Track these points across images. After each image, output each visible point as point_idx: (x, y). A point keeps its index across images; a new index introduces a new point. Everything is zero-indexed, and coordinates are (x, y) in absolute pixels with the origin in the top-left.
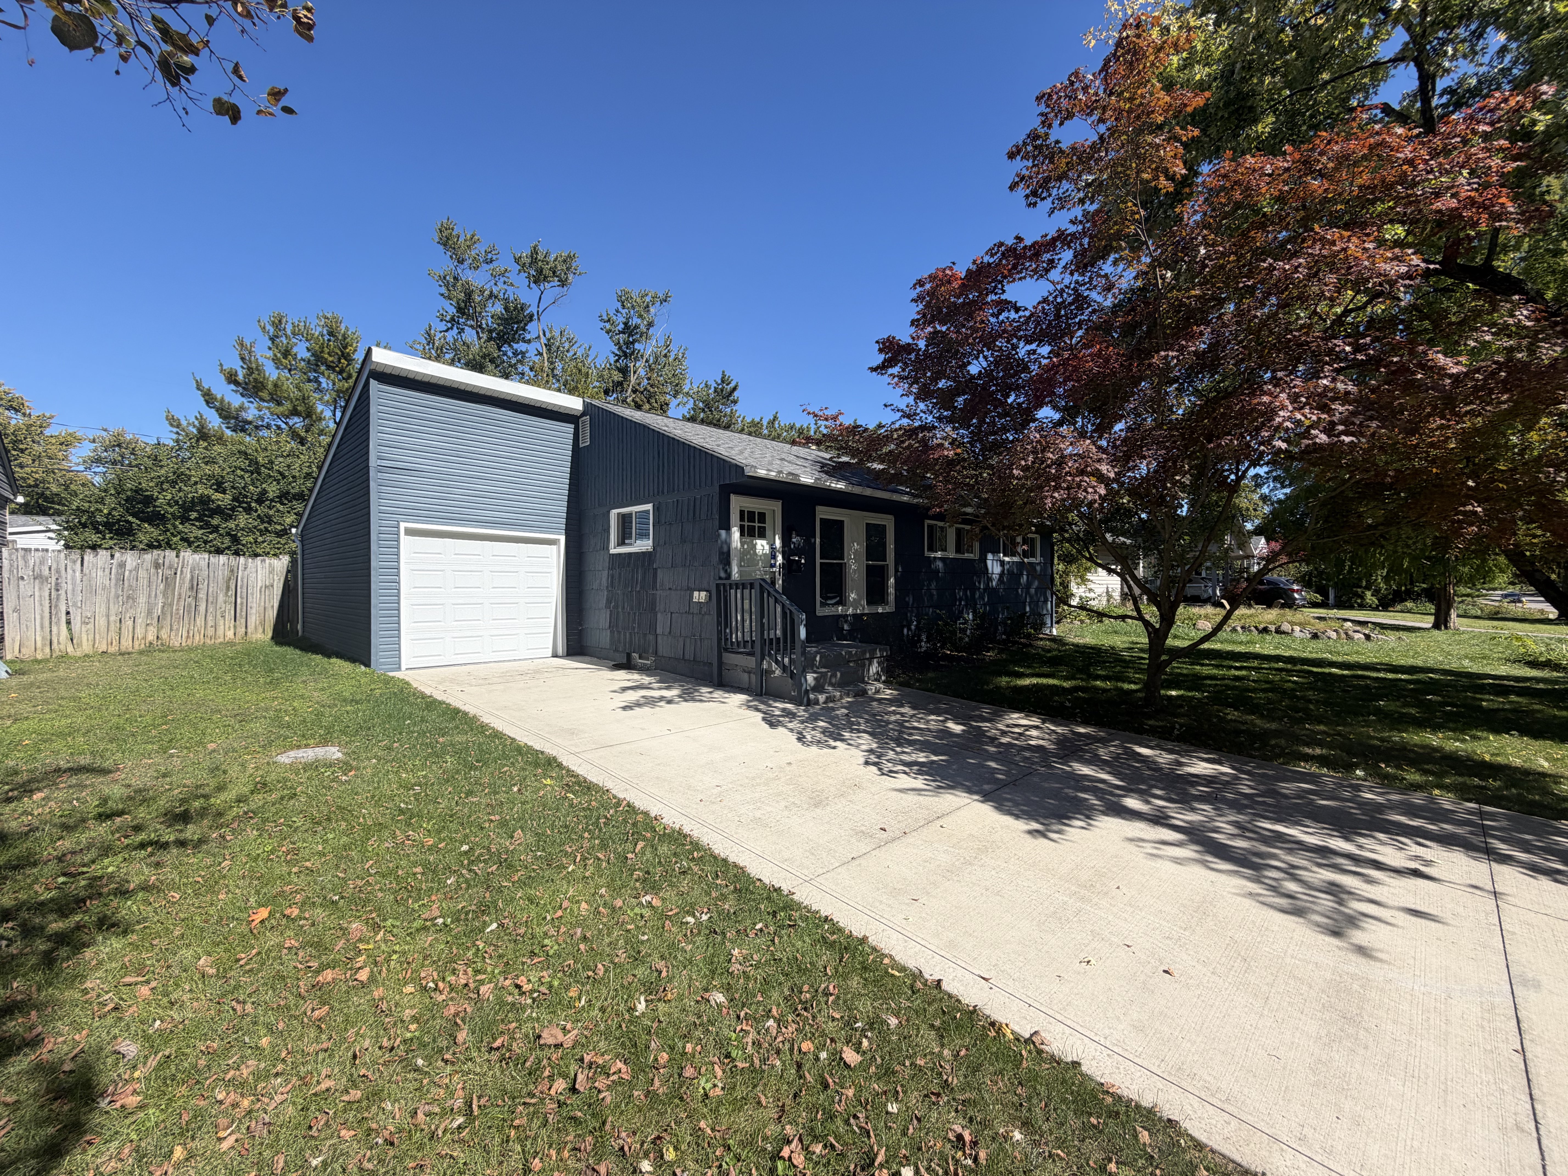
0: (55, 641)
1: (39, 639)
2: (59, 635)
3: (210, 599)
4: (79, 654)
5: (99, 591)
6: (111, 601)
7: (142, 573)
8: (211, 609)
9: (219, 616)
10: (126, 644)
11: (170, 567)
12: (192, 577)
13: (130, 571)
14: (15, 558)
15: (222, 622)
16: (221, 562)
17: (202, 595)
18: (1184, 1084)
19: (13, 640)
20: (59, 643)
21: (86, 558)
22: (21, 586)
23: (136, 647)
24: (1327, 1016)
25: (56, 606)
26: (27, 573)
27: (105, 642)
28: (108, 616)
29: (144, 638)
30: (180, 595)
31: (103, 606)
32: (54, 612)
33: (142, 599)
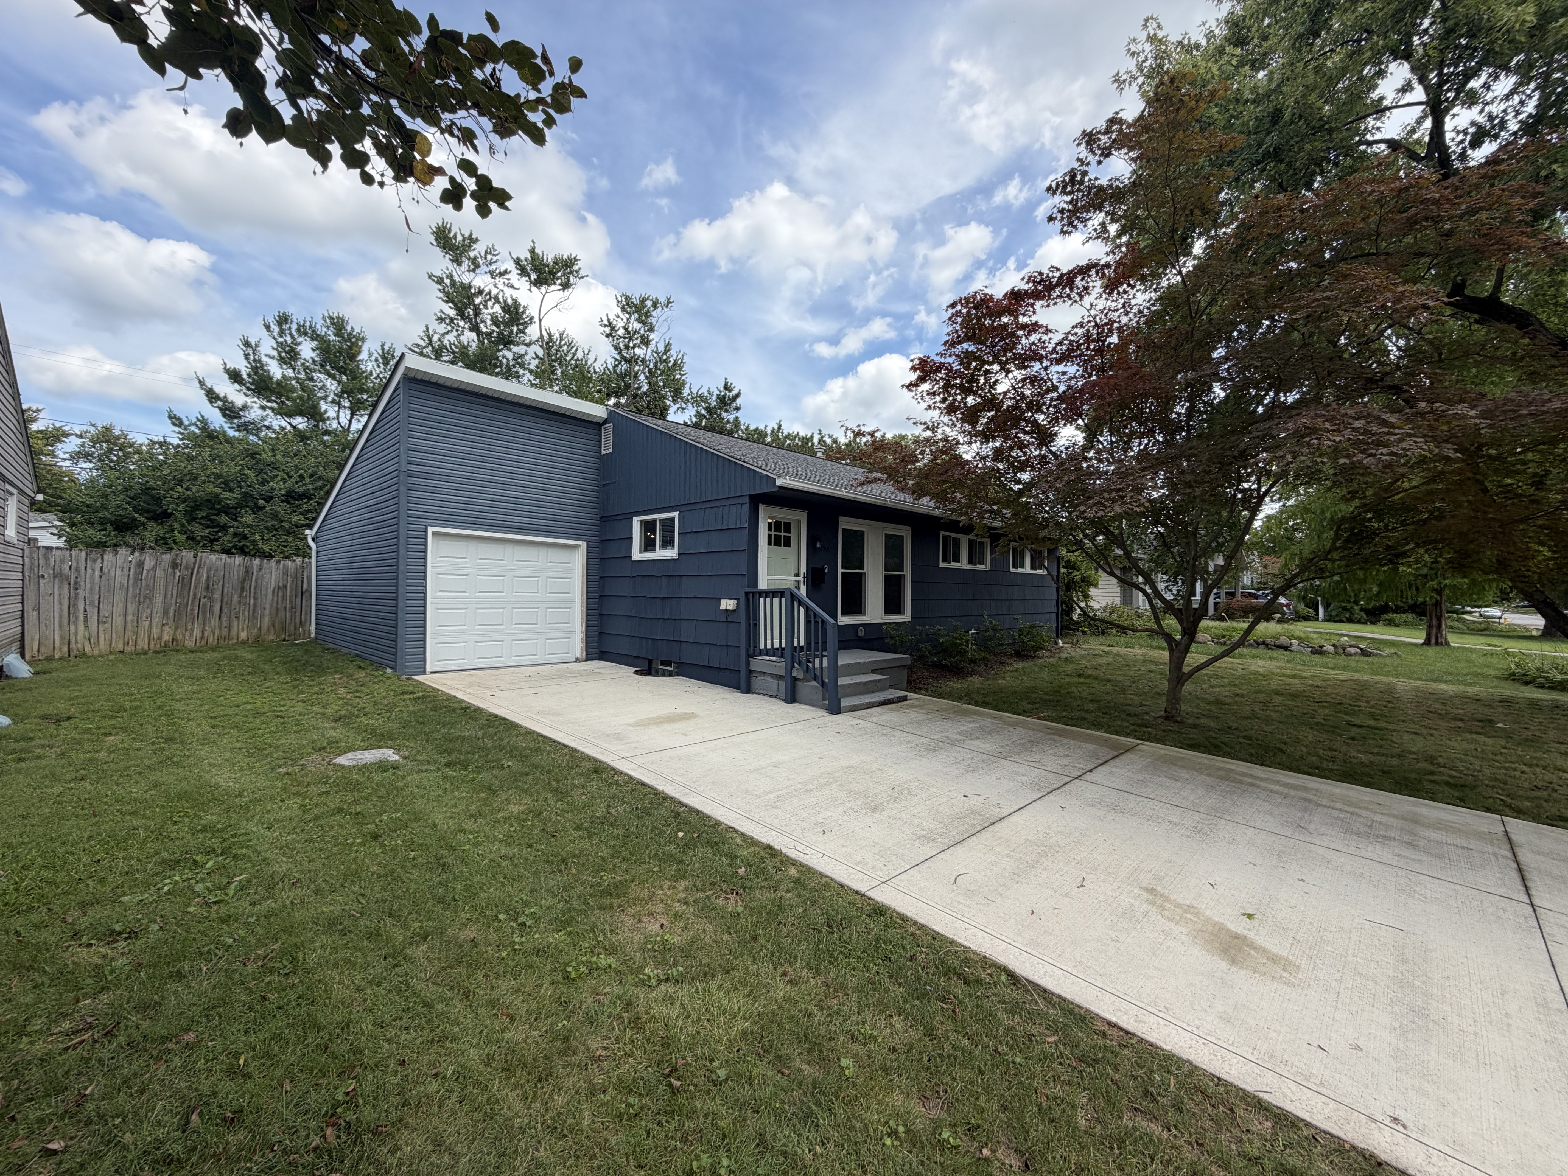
0: (73, 640)
1: (57, 638)
2: (76, 634)
3: (225, 600)
4: (96, 652)
5: (117, 591)
6: (129, 600)
7: (159, 573)
8: (225, 610)
9: (233, 617)
10: (143, 645)
11: (187, 568)
12: (208, 577)
13: (148, 571)
14: (35, 556)
15: (235, 623)
16: (237, 563)
17: (217, 596)
18: (1278, 1070)
19: (33, 639)
20: (76, 642)
21: (106, 557)
22: (41, 585)
23: (152, 646)
24: (1396, 1009)
25: (74, 605)
26: (47, 572)
27: (121, 642)
28: (125, 615)
29: (160, 638)
30: (195, 595)
31: (121, 605)
32: (72, 611)
33: (159, 599)
